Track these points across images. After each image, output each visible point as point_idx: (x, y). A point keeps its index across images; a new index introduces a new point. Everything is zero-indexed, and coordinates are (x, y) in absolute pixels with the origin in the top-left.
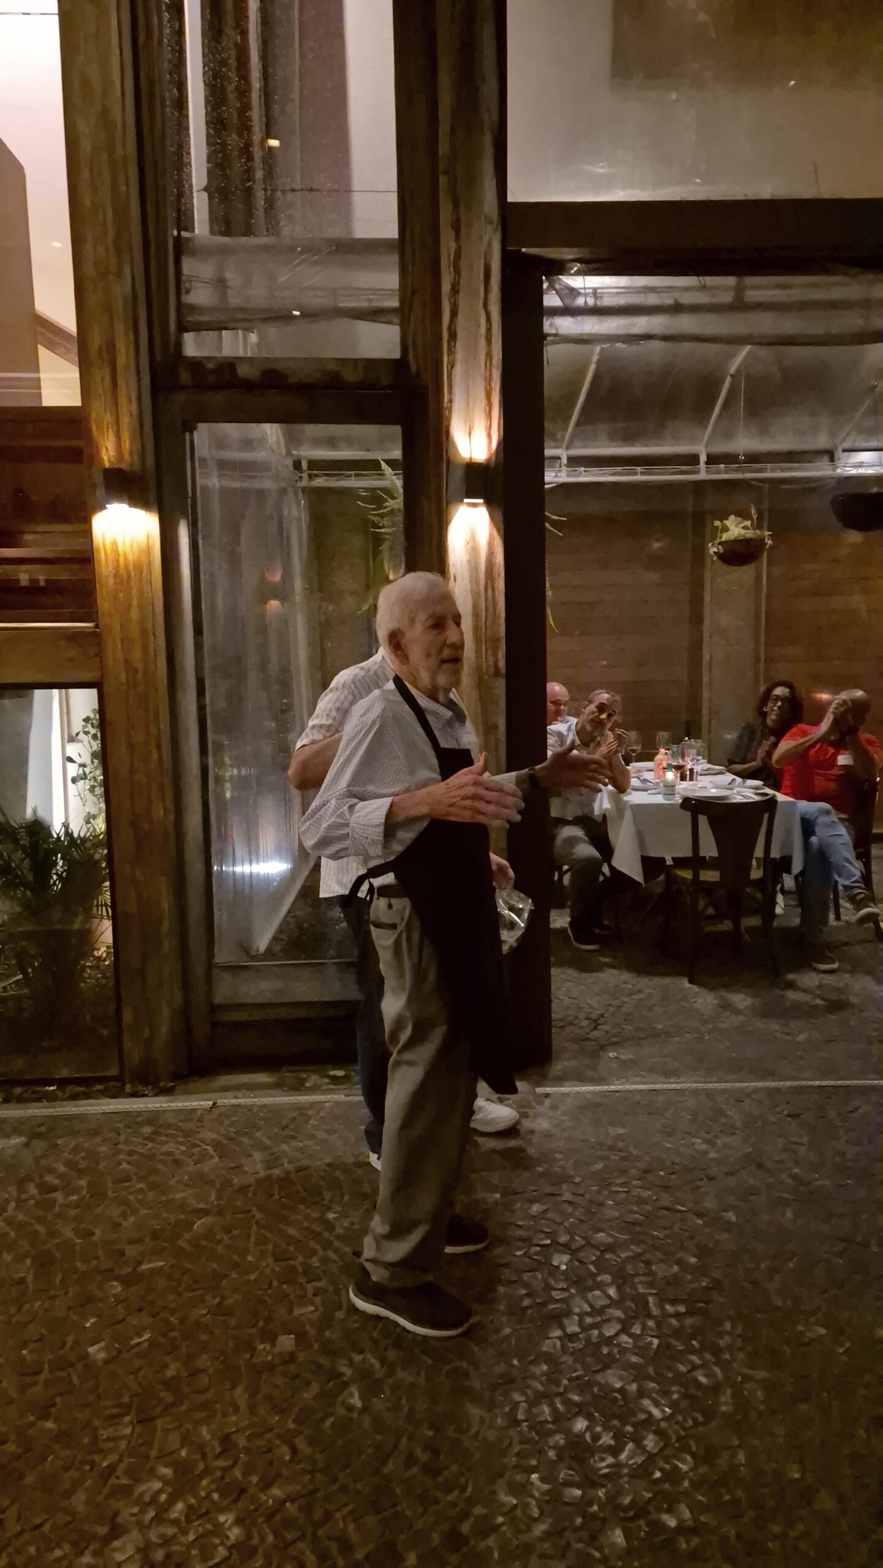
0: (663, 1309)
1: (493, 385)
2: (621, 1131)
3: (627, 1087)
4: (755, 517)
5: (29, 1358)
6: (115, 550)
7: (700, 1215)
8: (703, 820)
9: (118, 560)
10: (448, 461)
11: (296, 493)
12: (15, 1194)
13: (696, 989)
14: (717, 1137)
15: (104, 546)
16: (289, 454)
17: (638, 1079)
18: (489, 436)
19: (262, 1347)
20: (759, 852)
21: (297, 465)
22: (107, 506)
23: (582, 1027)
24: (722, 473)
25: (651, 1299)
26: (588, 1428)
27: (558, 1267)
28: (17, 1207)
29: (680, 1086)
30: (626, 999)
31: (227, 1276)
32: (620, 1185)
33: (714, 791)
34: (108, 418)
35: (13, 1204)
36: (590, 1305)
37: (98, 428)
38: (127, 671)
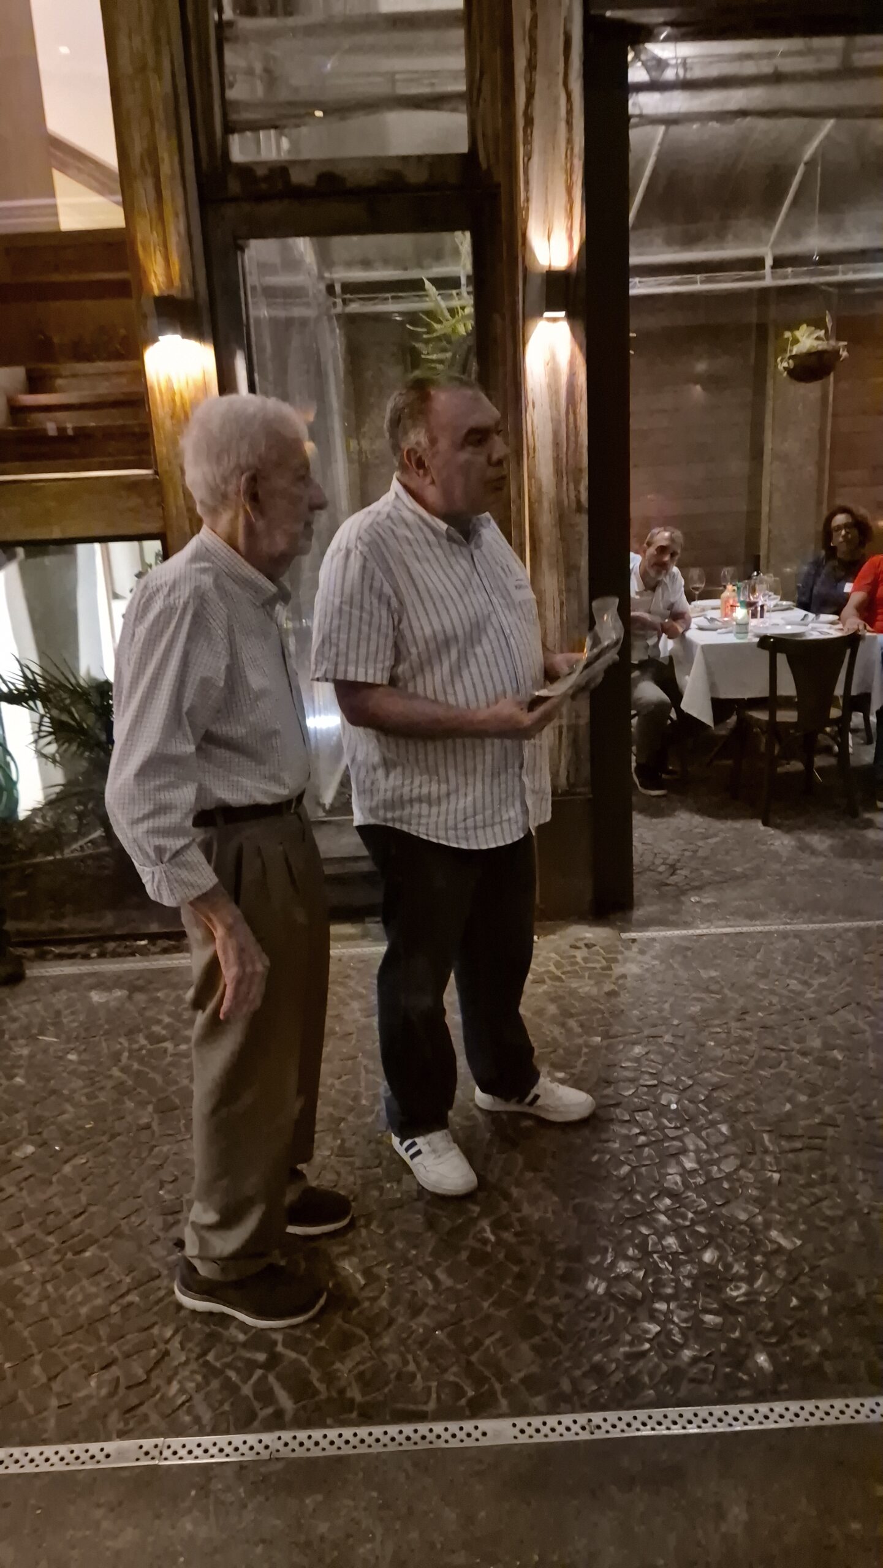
0: (779, 1146)
1: (574, 178)
2: (713, 974)
3: (713, 930)
4: (829, 326)
5: (167, 1197)
6: (171, 389)
7: (804, 1054)
8: (782, 659)
9: (173, 400)
10: (525, 269)
11: (330, 318)
12: (126, 1044)
13: (772, 831)
14: (811, 977)
15: (159, 385)
16: (321, 277)
17: (723, 923)
18: (570, 238)
19: (388, 1185)
20: (839, 691)
21: (330, 289)
22: (160, 338)
23: (660, 873)
24: (791, 278)
25: (766, 1137)
26: (720, 1258)
27: (668, 1106)
28: (129, 1058)
29: (767, 928)
30: (700, 843)
31: (343, 1119)
32: (719, 1026)
33: (789, 627)
34: (154, 238)
35: (126, 1054)
36: (706, 1143)
37: (145, 249)
38: (190, 520)
